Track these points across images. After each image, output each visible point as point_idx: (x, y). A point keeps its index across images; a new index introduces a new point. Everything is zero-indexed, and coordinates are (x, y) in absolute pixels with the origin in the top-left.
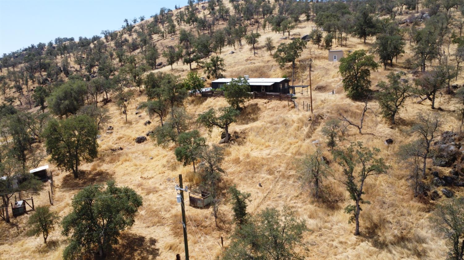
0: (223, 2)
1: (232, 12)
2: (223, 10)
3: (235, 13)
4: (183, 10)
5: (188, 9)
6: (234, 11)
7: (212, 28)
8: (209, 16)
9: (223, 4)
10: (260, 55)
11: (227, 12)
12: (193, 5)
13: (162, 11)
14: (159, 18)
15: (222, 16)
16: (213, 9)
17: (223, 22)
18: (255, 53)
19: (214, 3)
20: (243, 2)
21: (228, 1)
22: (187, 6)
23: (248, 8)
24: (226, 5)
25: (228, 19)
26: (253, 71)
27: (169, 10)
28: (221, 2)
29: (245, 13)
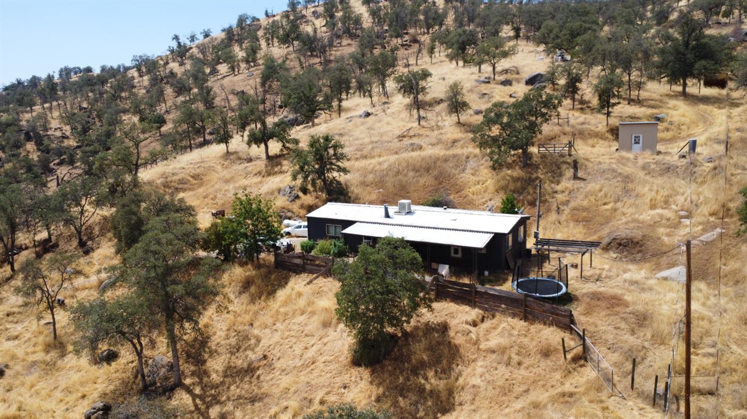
0: (350, 4)
1: (367, 21)
2: (349, 18)
3: (373, 23)
4: (277, 18)
5: (287, 16)
6: (371, 20)
7: (328, 53)
8: (324, 29)
9: (350, 7)
10: (434, 124)
11: (358, 21)
12: (296, 8)
13: (241, 20)
14: (235, 33)
15: (348, 29)
16: (332, 16)
17: (349, 41)
18: (420, 118)
19: (333, 5)
20: (386, 3)
21: (360, 2)
22: (287, 11)
23: (397, 15)
24: (356, 10)
25: (359, 36)
26: (417, 171)
27: (255, 19)
28: (347, 3)
29: (392, 23)
